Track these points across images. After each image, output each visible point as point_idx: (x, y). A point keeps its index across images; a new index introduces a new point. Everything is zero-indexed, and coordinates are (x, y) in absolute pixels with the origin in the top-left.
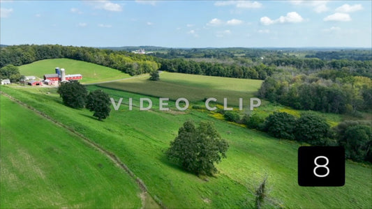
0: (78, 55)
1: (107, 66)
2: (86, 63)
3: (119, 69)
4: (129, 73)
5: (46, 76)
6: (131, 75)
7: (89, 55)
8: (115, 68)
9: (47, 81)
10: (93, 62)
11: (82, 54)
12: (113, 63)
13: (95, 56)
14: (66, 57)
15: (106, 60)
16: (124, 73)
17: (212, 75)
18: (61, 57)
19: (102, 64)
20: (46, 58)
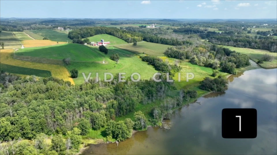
0: (111, 33)
1: (120, 38)
2: (113, 36)
3: (124, 40)
4: (127, 42)
5: (98, 42)
6: (128, 43)
7: (115, 33)
8: (123, 39)
9: (98, 44)
10: (116, 36)
11: (112, 33)
12: (123, 37)
13: (117, 34)
14: (107, 33)
15: (121, 36)
16: (125, 42)
17: (164, 44)
18: (104, 34)
19: (119, 38)
20: (99, 34)
